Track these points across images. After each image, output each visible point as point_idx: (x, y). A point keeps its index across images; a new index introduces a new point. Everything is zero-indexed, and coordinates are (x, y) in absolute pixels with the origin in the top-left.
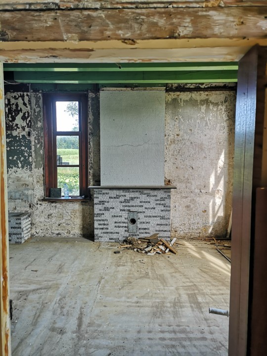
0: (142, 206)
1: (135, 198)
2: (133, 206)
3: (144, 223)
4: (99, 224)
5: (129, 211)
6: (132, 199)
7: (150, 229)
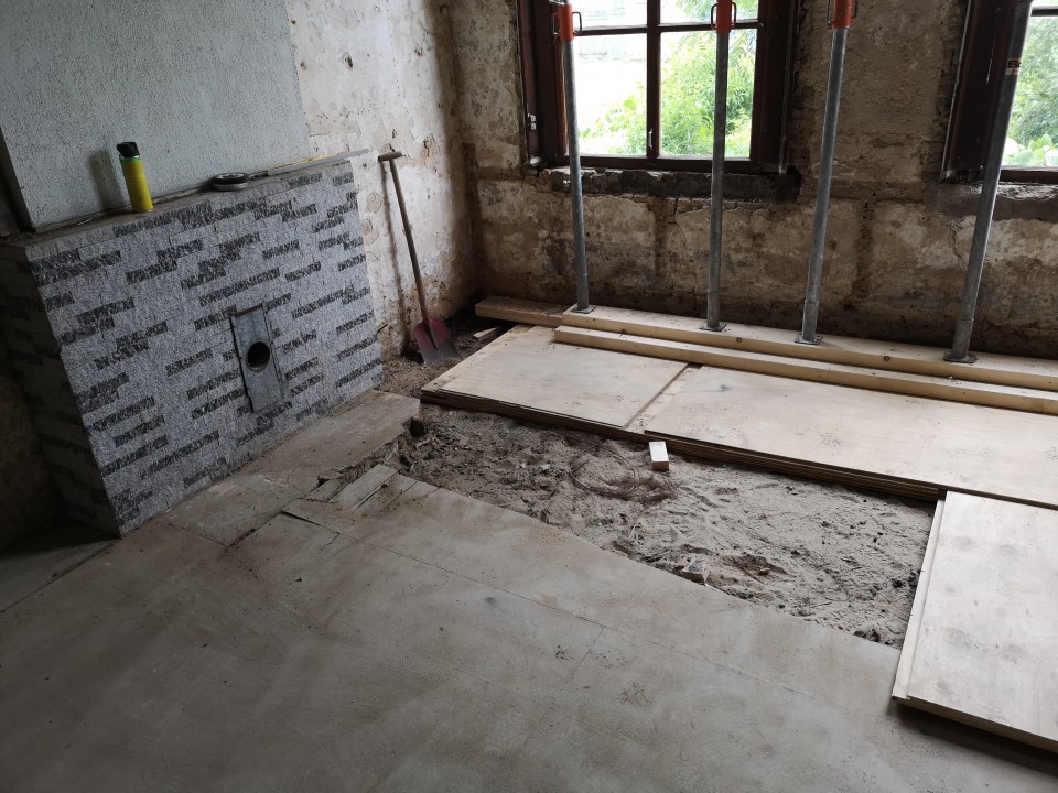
0: (275, 273)
1: (240, 242)
2: (241, 286)
3: (296, 343)
4: (119, 441)
5: (232, 313)
6: (231, 250)
7: (322, 359)
